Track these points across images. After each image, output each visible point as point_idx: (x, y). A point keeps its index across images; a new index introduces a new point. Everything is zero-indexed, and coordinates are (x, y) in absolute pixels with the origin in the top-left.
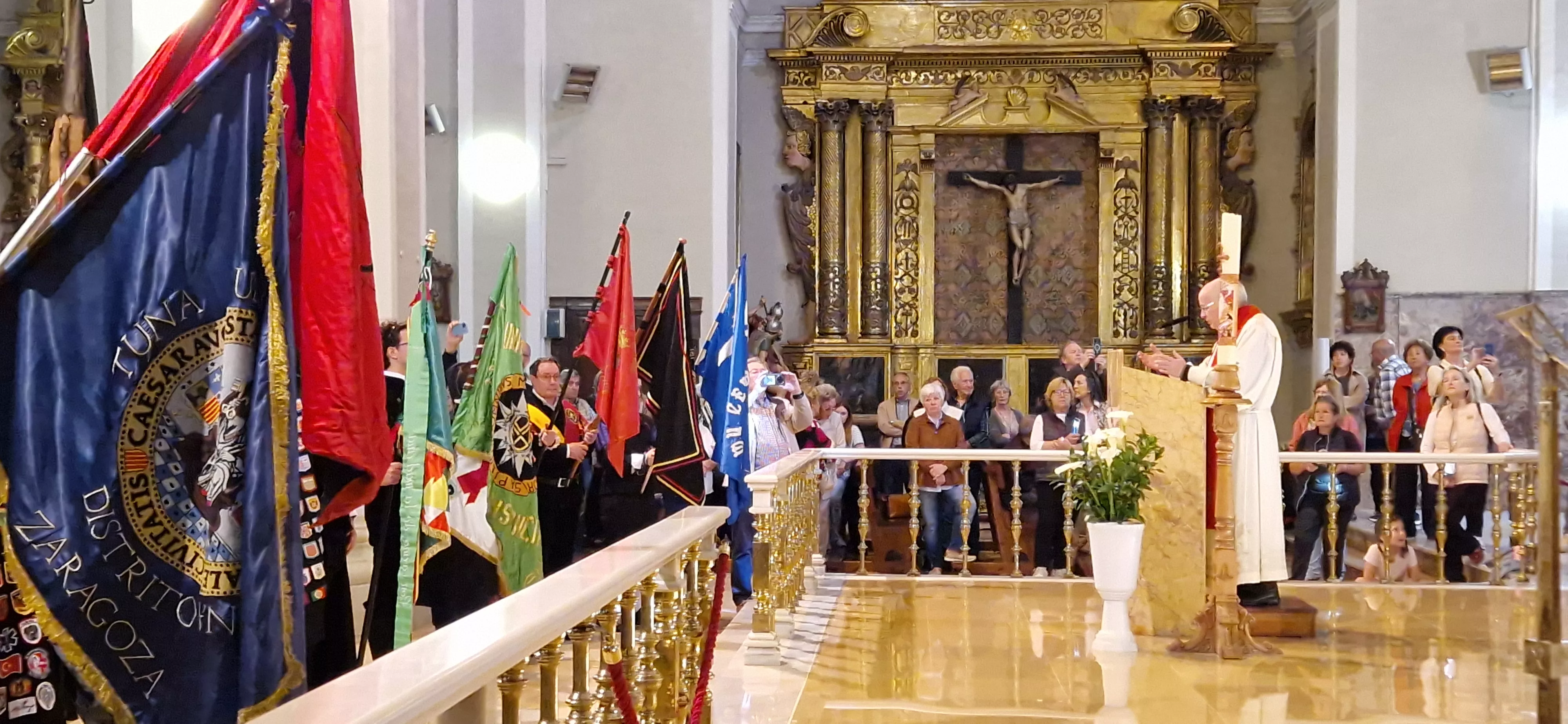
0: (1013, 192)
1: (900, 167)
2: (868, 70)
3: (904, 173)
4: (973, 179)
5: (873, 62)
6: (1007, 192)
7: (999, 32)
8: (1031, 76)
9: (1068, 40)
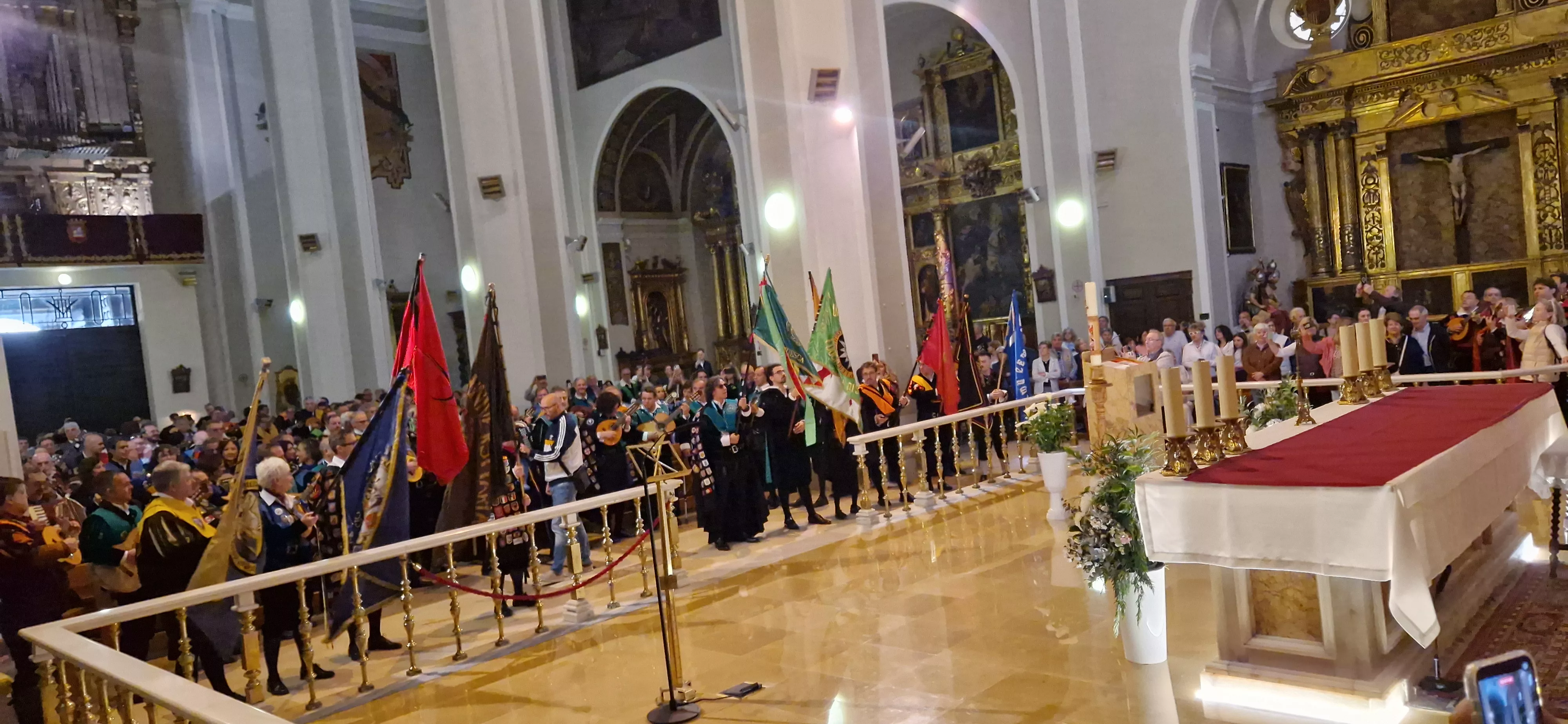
0: (1450, 161)
1: (1363, 159)
2: (1331, 101)
3: (1366, 164)
4: (1420, 157)
5: (1334, 96)
6: (1446, 162)
7: (1428, 56)
8: (1460, 79)
9: (1482, 49)
